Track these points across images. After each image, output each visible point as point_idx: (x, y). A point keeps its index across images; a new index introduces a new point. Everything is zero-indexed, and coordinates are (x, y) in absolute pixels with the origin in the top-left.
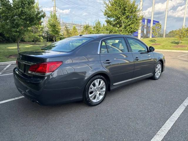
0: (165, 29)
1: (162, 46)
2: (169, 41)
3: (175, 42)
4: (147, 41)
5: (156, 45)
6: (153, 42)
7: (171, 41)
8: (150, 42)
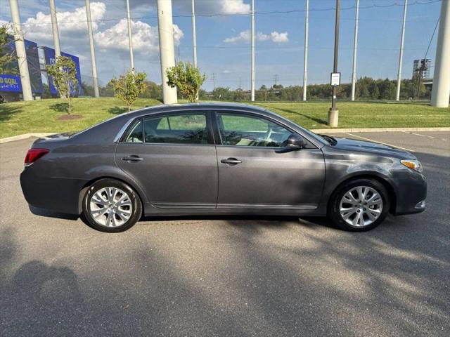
0: (95, 76)
1: (86, 121)
2: (104, 107)
3: (118, 109)
4: (44, 108)
5: (71, 118)
6: (62, 111)
7: (108, 107)
8: (52, 111)
